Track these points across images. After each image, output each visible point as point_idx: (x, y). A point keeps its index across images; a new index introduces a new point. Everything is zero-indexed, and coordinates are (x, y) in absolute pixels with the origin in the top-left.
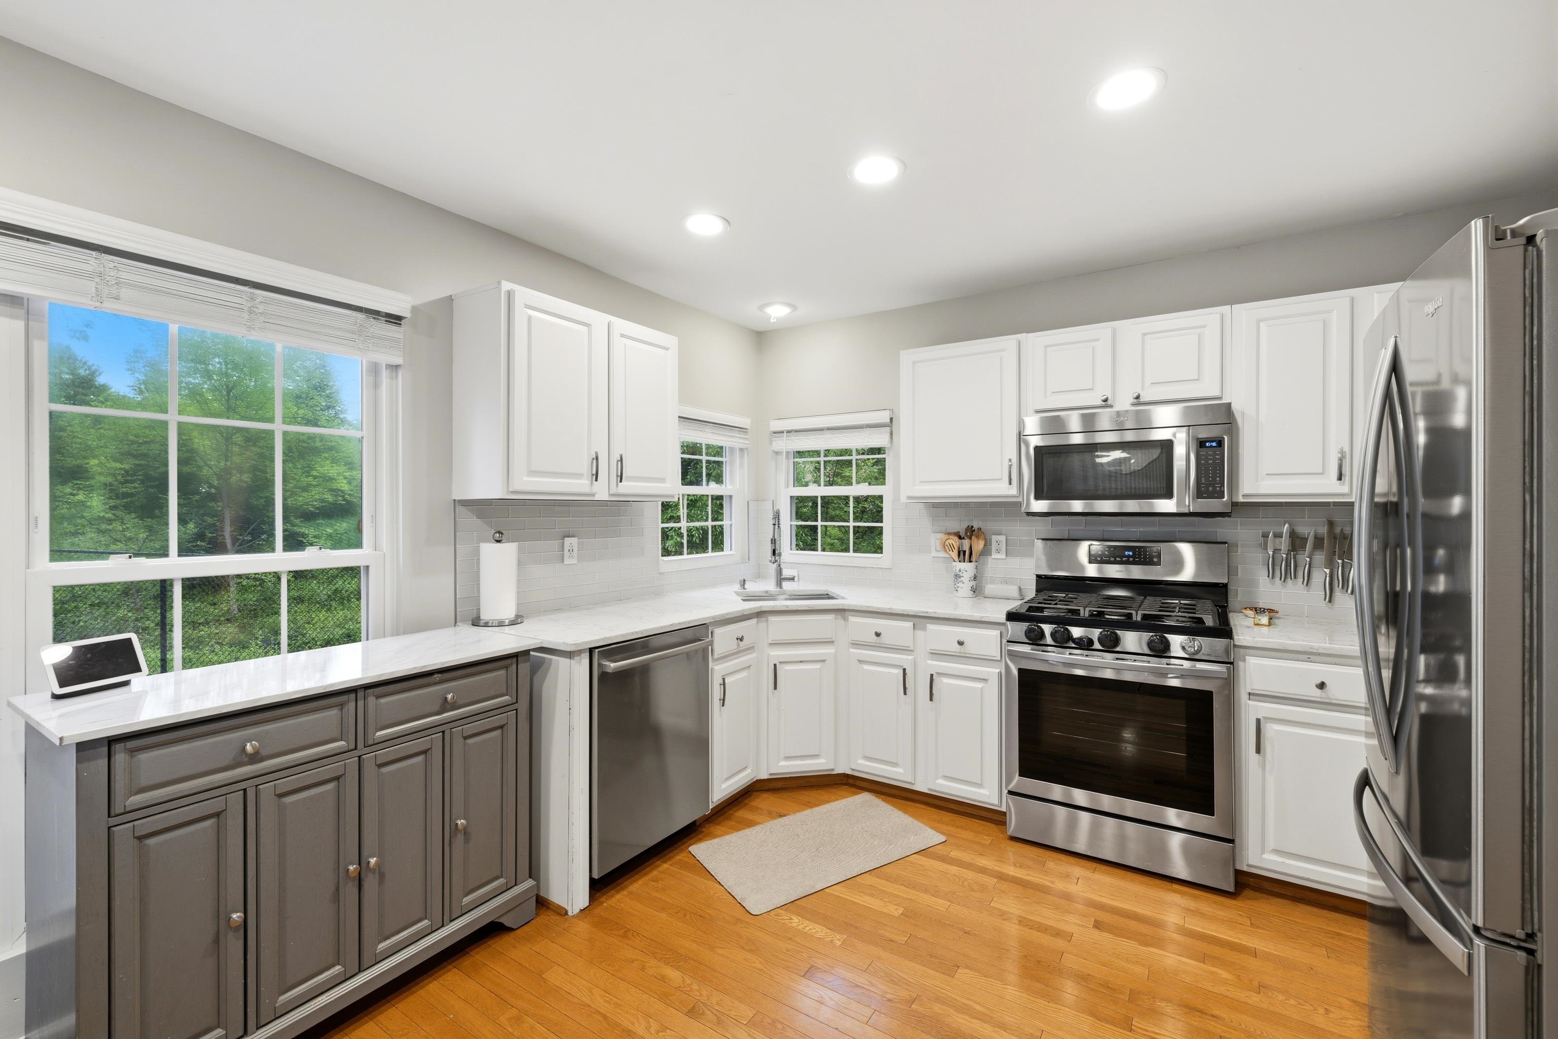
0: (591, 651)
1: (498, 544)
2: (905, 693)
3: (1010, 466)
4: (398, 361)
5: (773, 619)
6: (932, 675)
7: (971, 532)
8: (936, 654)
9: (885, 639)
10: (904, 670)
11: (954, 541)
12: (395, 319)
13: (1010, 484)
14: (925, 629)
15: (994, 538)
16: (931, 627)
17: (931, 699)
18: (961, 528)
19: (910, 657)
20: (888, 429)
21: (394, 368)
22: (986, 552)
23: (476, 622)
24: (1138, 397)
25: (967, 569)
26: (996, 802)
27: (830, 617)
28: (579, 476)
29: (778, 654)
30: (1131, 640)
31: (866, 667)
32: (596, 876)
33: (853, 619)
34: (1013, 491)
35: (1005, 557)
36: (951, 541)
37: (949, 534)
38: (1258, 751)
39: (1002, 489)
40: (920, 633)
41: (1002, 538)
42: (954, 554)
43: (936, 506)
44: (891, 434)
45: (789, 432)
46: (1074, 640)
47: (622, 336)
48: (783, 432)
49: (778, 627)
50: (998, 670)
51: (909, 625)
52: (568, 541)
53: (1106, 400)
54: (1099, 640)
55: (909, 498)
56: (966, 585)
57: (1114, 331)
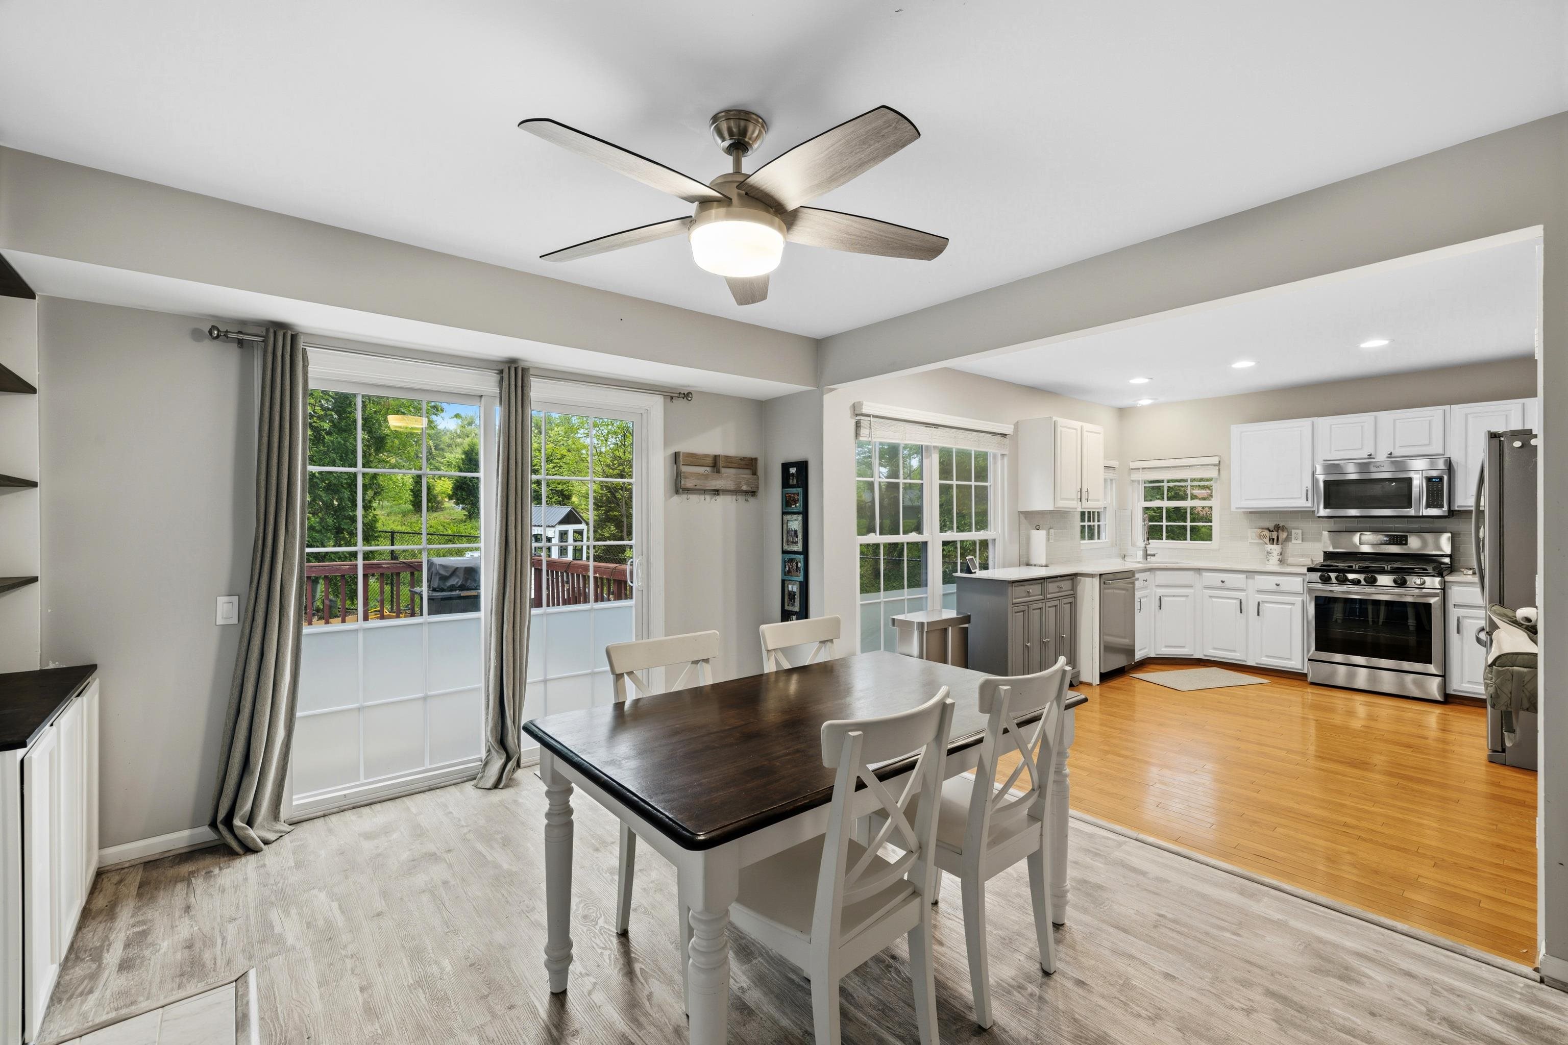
0: (1101, 575)
1: (1038, 531)
2: (1241, 612)
3: (1307, 491)
4: (1006, 453)
5: (1158, 572)
6: (1259, 603)
7: (1277, 528)
8: (1260, 592)
9: (1227, 584)
10: (1241, 600)
11: (1266, 533)
12: (1004, 435)
13: (1307, 500)
14: (1254, 578)
15: (1293, 531)
16: (1257, 577)
17: (1258, 615)
18: (1271, 525)
19: (1244, 594)
20: (1217, 468)
21: (1003, 455)
22: (1288, 539)
23: (1028, 565)
24: (1391, 454)
25: (1275, 549)
26: (1300, 667)
27: (1192, 573)
28: (1073, 500)
29: (1161, 591)
30: (1385, 580)
31: (1214, 600)
32: (1102, 671)
33: (1205, 574)
34: (1309, 504)
35: (1301, 542)
36: (1264, 533)
37: (1263, 529)
38: (1458, 632)
39: (1301, 503)
40: (1250, 581)
41: (1300, 532)
42: (1267, 540)
43: (1251, 512)
44: (1219, 470)
45: (1143, 469)
46: (1349, 581)
47: (1087, 431)
48: (1139, 469)
49: (1161, 577)
50: (1301, 599)
51: (1243, 576)
53: (1370, 455)
54: (1365, 580)
55: (1237, 508)
56: (1274, 559)
57: (1376, 418)
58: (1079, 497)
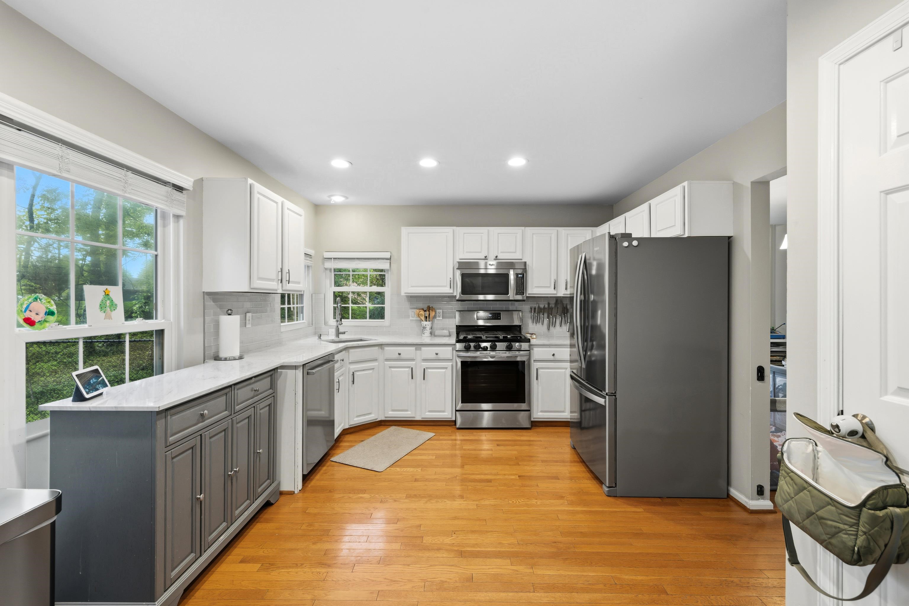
0: (304, 365)
1: (230, 316)
2: (412, 378)
3: (451, 281)
4: (183, 213)
5: (351, 351)
6: (424, 369)
7: (429, 309)
8: (425, 360)
9: (403, 356)
10: (412, 368)
11: (422, 312)
13: (451, 288)
14: (421, 350)
15: (438, 311)
16: (424, 349)
17: (424, 379)
18: (425, 307)
19: (414, 363)
20: (389, 261)
21: (177, 217)
22: (435, 317)
24: (497, 257)
25: (428, 324)
26: (450, 417)
27: (376, 348)
29: (353, 367)
30: (501, 346)
31: (393, 369)
32: (305, 473)
33: (387, 348)
34: (451, 291)
35: (442, 319)
36: (421, 312)
37: (420, 309)
38: (537, 379)
39: (446, 290)
40: (418, 352)
41: (441, 311)
42: (423, 318)
43: (411, 297)
44: (390, 263)
45: (334, 259)
46: (481, 348)
47: (288, 209)
48: (331, 259)
49: (355, 354)
50: (451, 363)
51: (413, 348)
52: (248, 315)
53: (486, 257)
54: (490, 347)
55: (405, 293)
56: (427, 332)
57: (488, 231)
58: (280, 278)
